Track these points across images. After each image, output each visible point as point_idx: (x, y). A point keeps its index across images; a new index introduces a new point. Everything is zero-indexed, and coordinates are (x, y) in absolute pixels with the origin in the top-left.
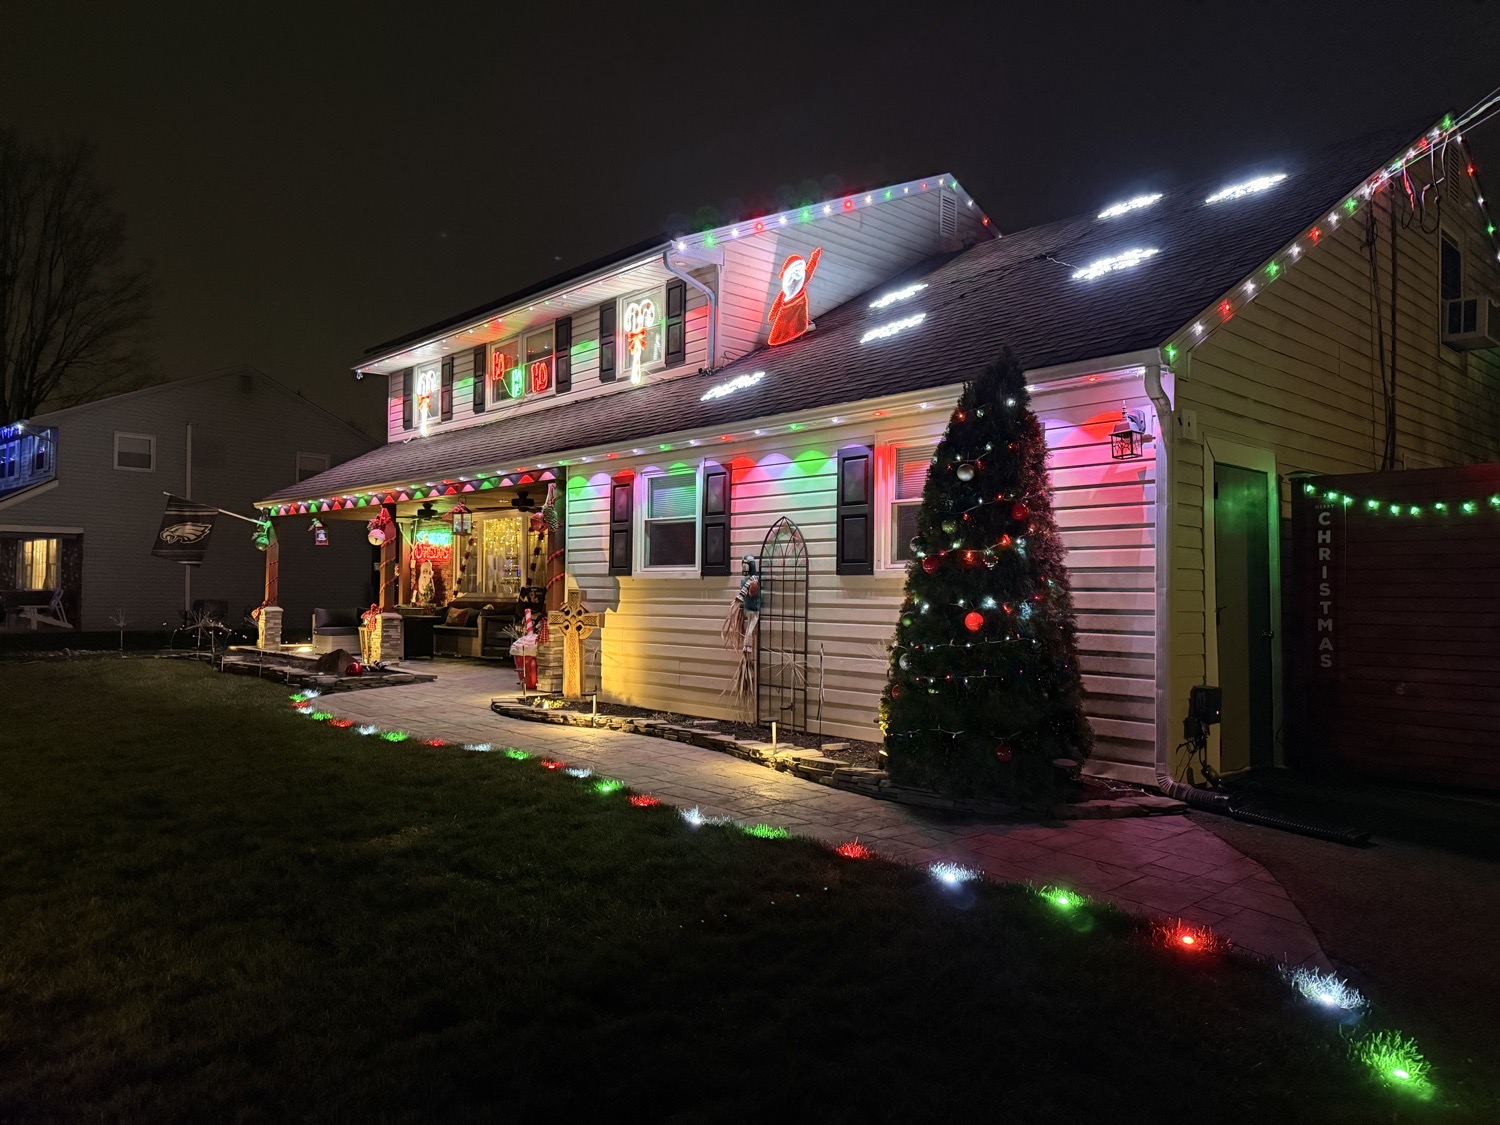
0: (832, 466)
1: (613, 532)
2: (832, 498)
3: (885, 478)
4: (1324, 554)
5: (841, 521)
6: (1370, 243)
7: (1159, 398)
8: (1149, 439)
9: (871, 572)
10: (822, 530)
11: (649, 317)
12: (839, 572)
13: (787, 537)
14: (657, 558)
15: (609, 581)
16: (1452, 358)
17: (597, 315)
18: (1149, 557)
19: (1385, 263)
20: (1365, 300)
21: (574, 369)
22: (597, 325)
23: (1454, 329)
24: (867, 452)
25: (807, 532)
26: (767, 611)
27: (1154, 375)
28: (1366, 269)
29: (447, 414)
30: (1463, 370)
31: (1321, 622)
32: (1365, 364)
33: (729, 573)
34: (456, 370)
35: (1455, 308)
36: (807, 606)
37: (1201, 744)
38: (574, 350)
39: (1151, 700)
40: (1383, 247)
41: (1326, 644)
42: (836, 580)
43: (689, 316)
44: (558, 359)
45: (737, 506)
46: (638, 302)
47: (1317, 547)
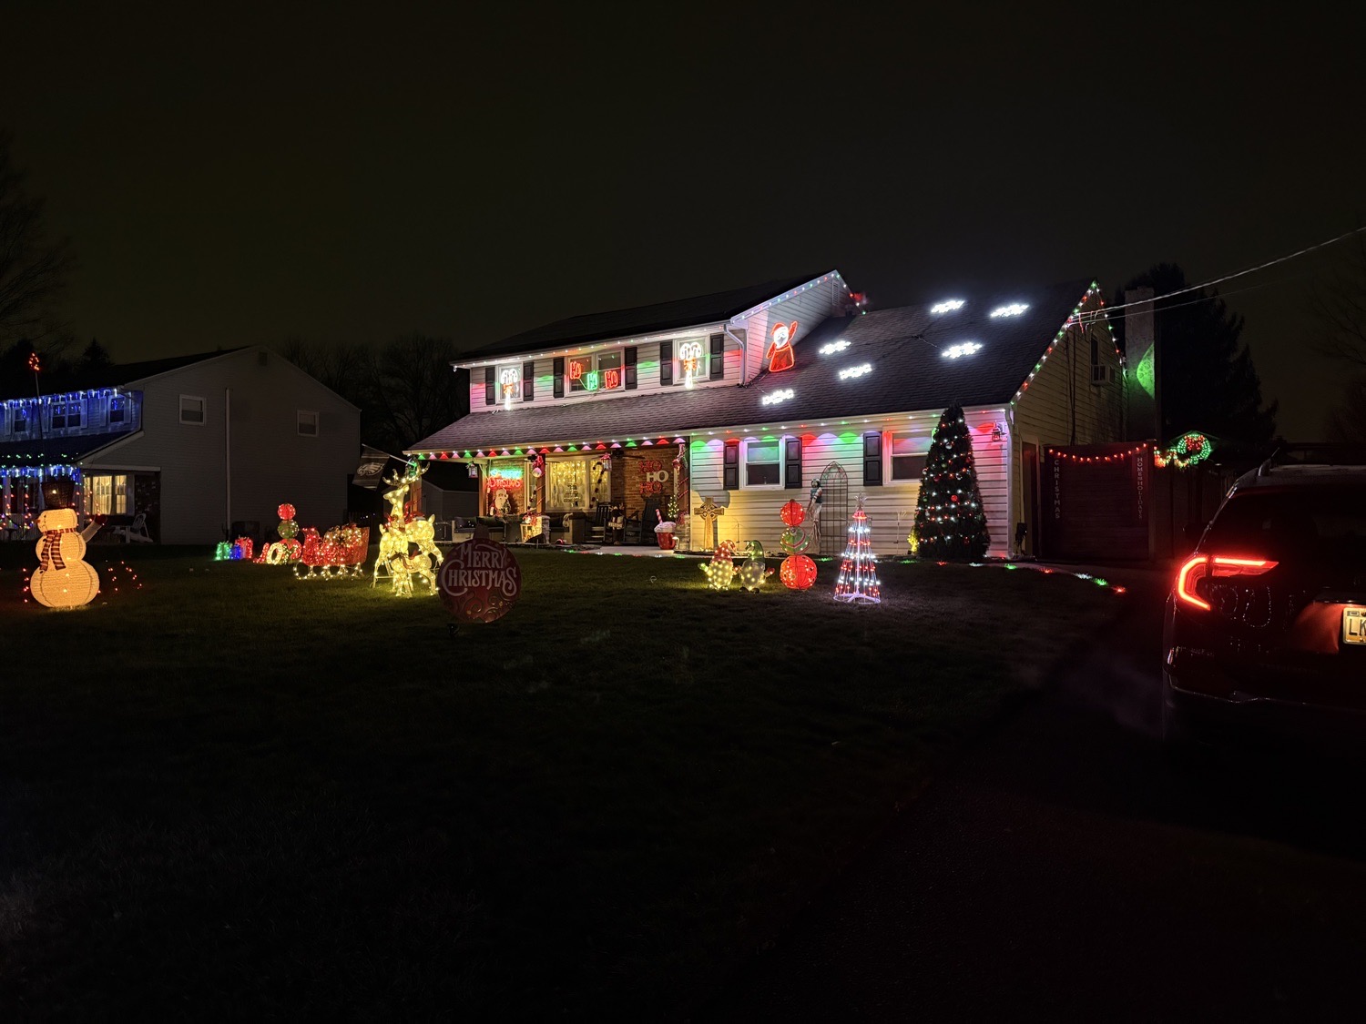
0: (861, 439)
1: (725, 470)
2: (861, 453)
3: (888, 445)
4: (1057, 476)
5: (866, 463)
6: (1067, 348)
7: (1009, 420)
8: (1003, 434)
9: (882, 485)
10: (855, 467)
11: (697, 352)
12: (864, 485)
13: (836, 470)
14: (751, 481)
15: (723, 493)
16: (1094, 390)
17: (658, 347)
18: (1005, 476)
19: (1072, 355)
20: (1065, 372)
21: (638, 377)
22: (658, 353)
23: (1096, 379)
24: (879, 434)
25: (846, 468)
26: (825, 503)
27: (1007, 413)
28: (1065, 358)
29: (529, 396)
30: (1099, 395)
31: (1056, 502)
32: (1065, 398)
33: (800, 487)
34: (535, 370)
35: (1096, 369)
36: (847, 500)
37: (1020, 543)
38: (639, 366)
39: (1006, 527)
40: (1071, 348)
41: (1058, 509)
42: (863, 488)
43: (725, 354)
44: (626, 370)
45: (805, 457)
46: (690, 343)
47: (1054, 473)
